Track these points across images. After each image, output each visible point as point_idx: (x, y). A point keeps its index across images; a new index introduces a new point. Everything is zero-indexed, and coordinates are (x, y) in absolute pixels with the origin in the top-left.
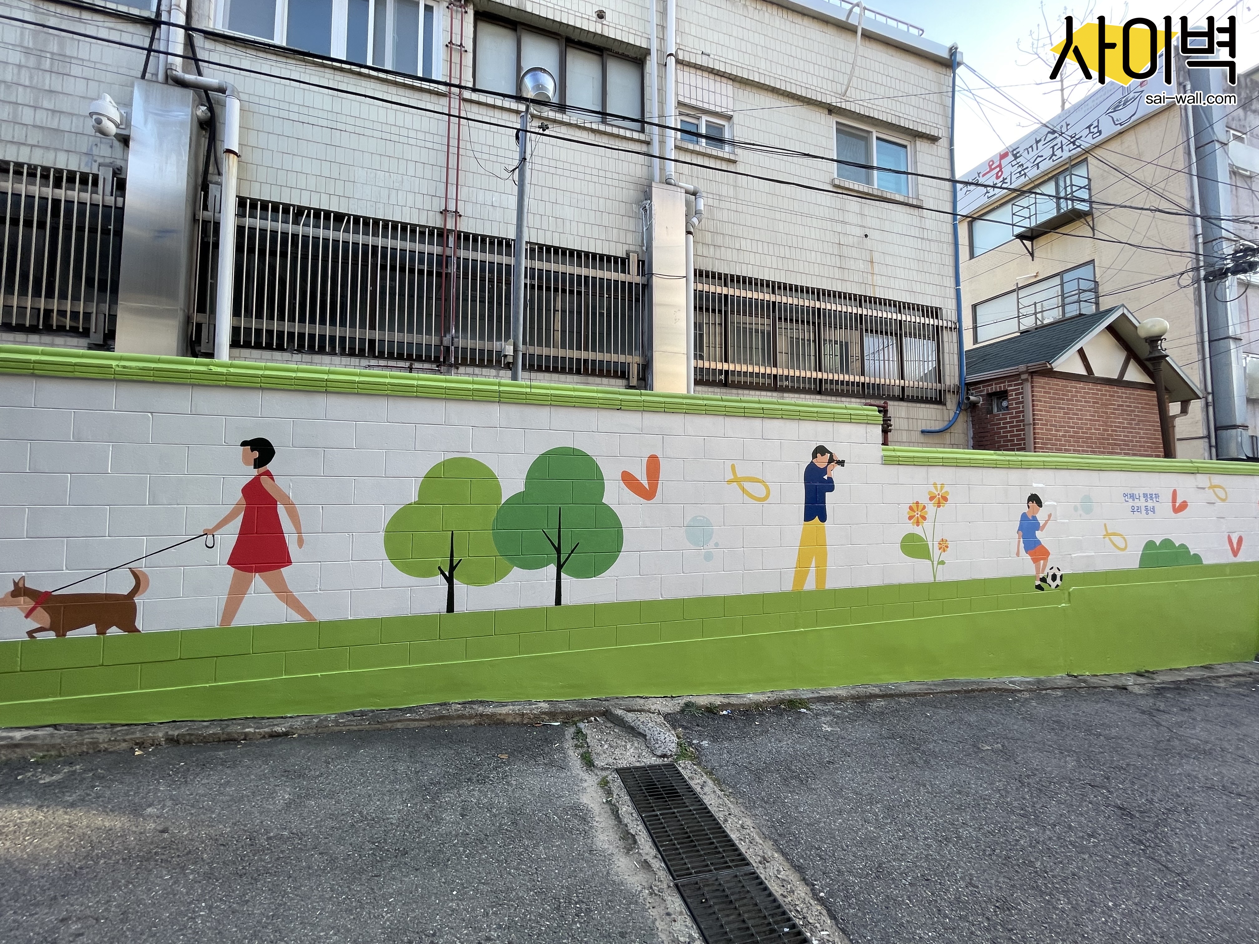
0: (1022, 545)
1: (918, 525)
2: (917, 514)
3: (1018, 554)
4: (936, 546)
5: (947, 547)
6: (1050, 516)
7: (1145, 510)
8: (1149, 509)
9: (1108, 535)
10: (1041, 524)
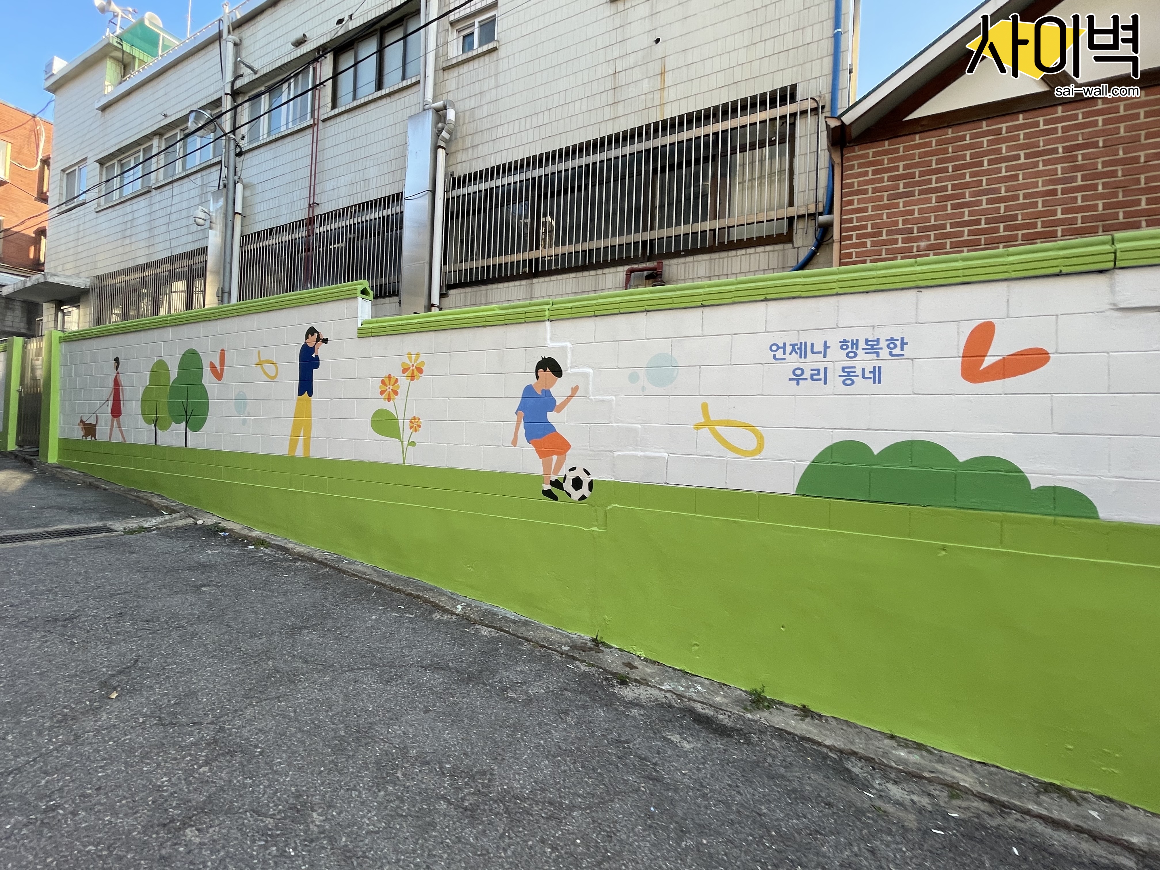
0: (522, 431)
1: (389, 401)
2: (389, 388)
3: (514, 443)
4: (407, 423)
5: (419, 426)
6: (575, 390)
7: (840, 376)
8: (859, 372)
9: (708, 423)
10: (559, 401)
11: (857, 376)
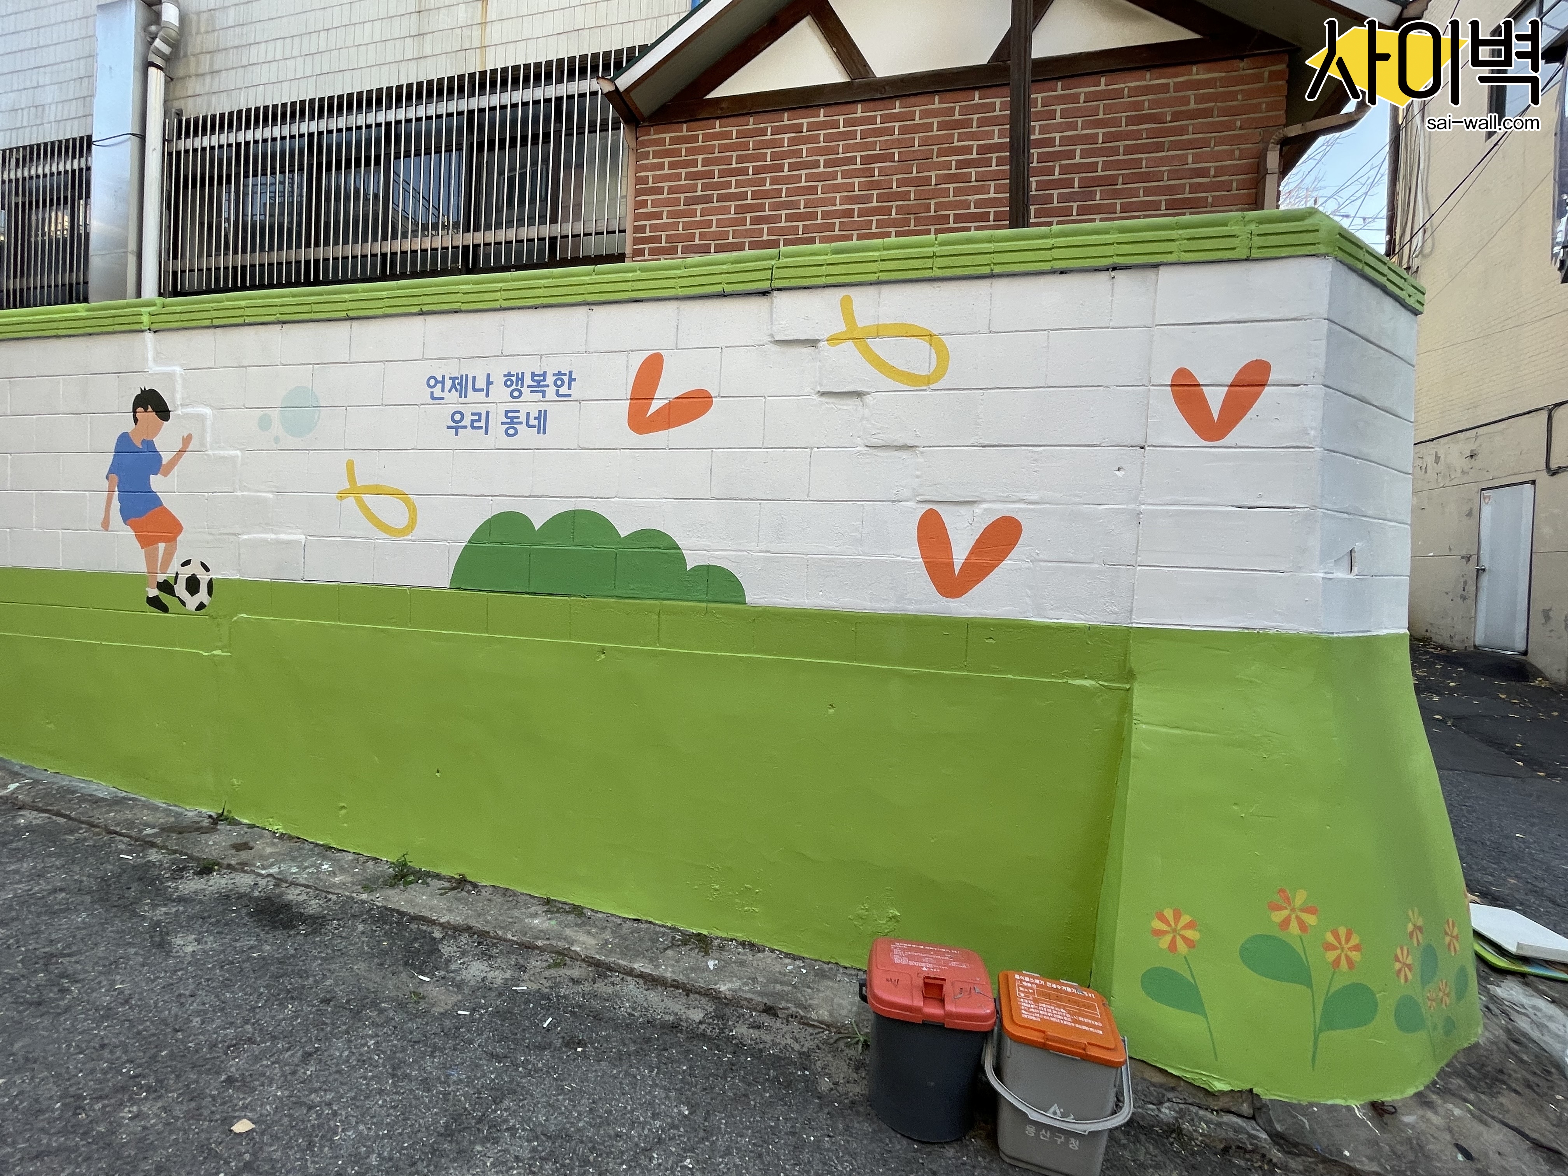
0: (116, 505)
3: (106, 525)
6: (187, 440)
7: (503, 423)
8: (523, 419)
9: (354, 490)
10: (166, 458)
11: (521, 423)
